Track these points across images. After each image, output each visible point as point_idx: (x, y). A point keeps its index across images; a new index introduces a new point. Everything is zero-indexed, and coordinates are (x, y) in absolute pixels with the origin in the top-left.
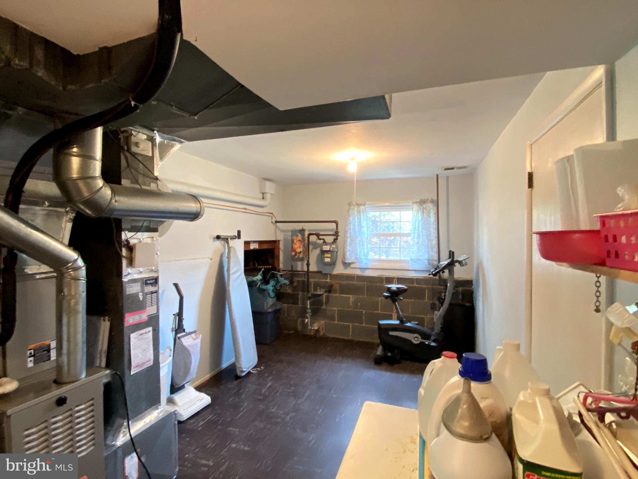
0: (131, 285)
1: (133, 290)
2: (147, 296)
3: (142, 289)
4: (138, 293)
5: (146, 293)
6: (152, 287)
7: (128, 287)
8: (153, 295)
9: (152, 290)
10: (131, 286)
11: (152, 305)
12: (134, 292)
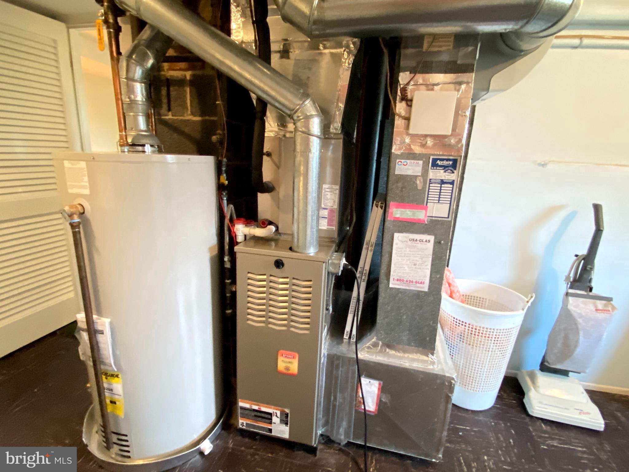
0: (404, 162)
1: (408, 169)
2: (431, 185)
3: (425, 172)
4: (416, 177)
5: (430, 179)
6: (445, 172)
7: (400, 163)
8: (443, 186)
9: (443, 178)
10: (405, 164)
11: (439, 202)
12: (410, 173)
